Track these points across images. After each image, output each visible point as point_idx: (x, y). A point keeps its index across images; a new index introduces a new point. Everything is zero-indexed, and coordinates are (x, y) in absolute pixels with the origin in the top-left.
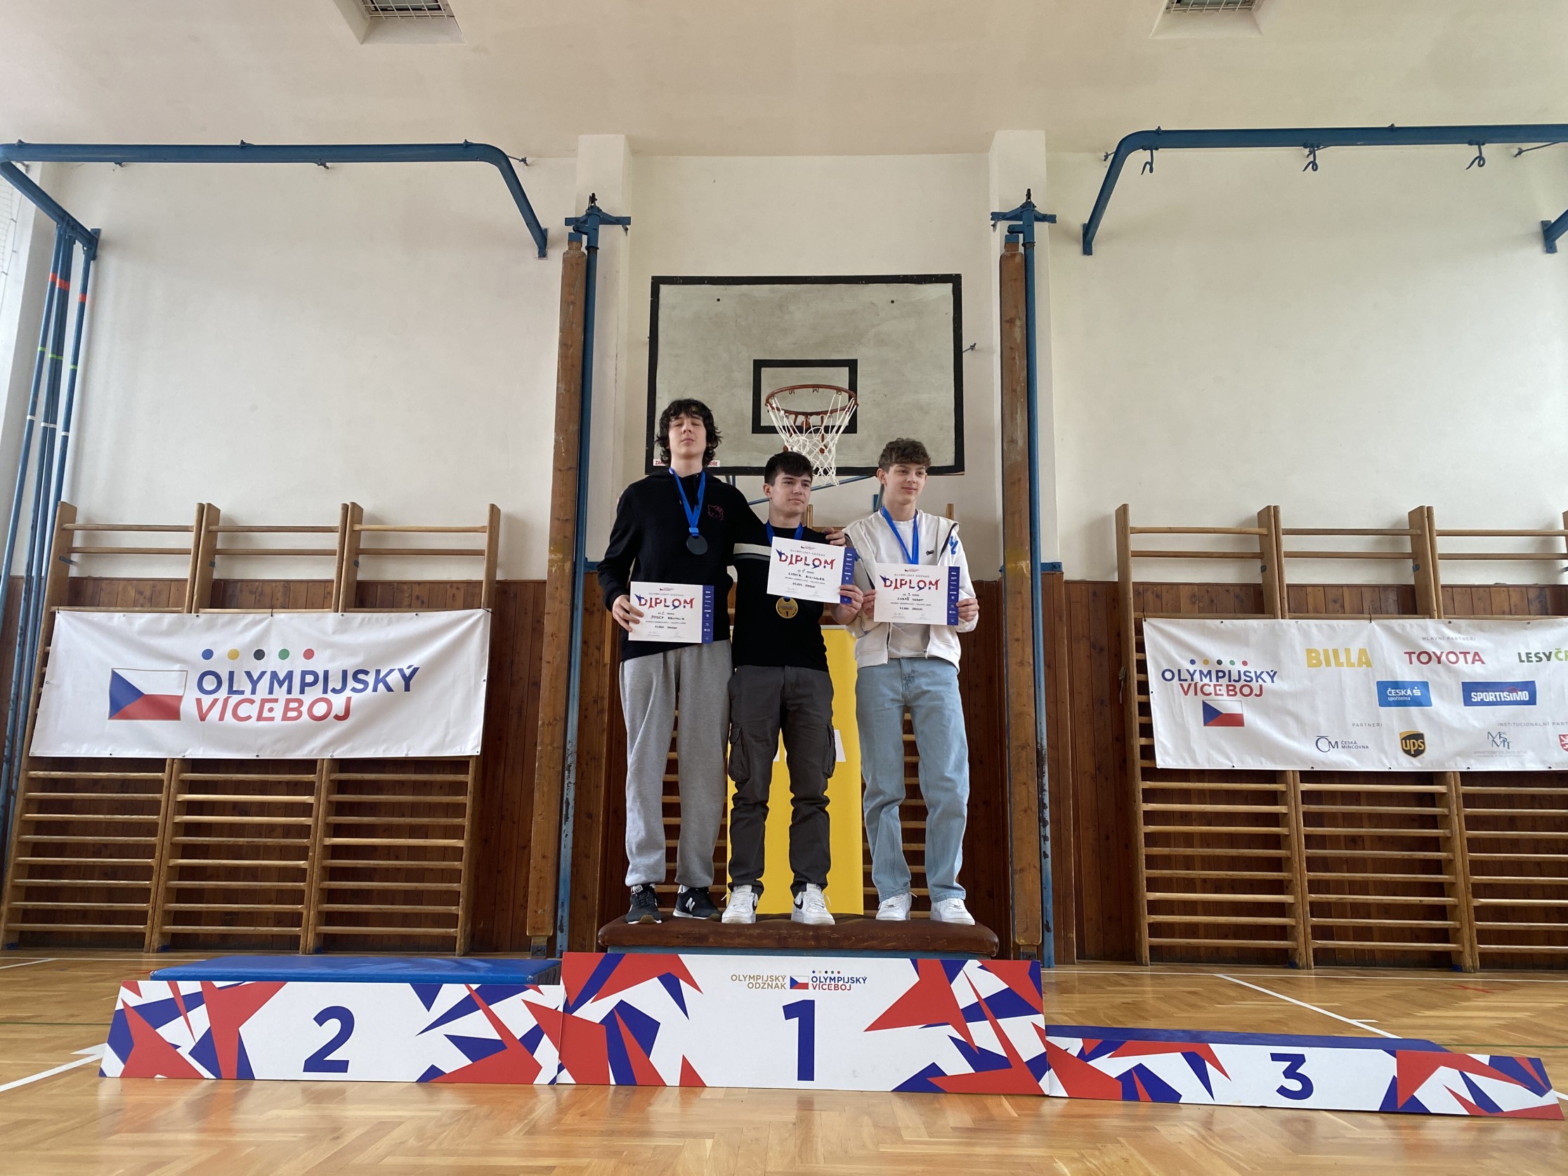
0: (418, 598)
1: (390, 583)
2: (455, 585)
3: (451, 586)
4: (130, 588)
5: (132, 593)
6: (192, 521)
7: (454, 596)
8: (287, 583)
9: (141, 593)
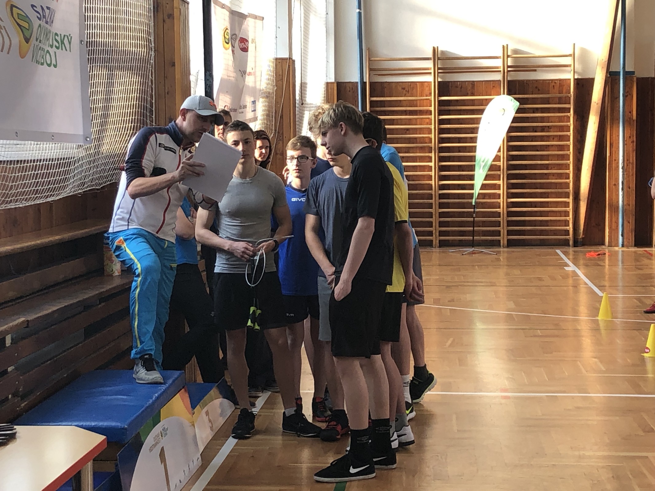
0: (536, 87)
1: (523, 81)
2: (553, 81)
3: (552, 82)
4: (398, 87)
5: (400, 89)
6: (430, 55)
7: (554, 86)
8: (473, 82)
9: (404, 89)
